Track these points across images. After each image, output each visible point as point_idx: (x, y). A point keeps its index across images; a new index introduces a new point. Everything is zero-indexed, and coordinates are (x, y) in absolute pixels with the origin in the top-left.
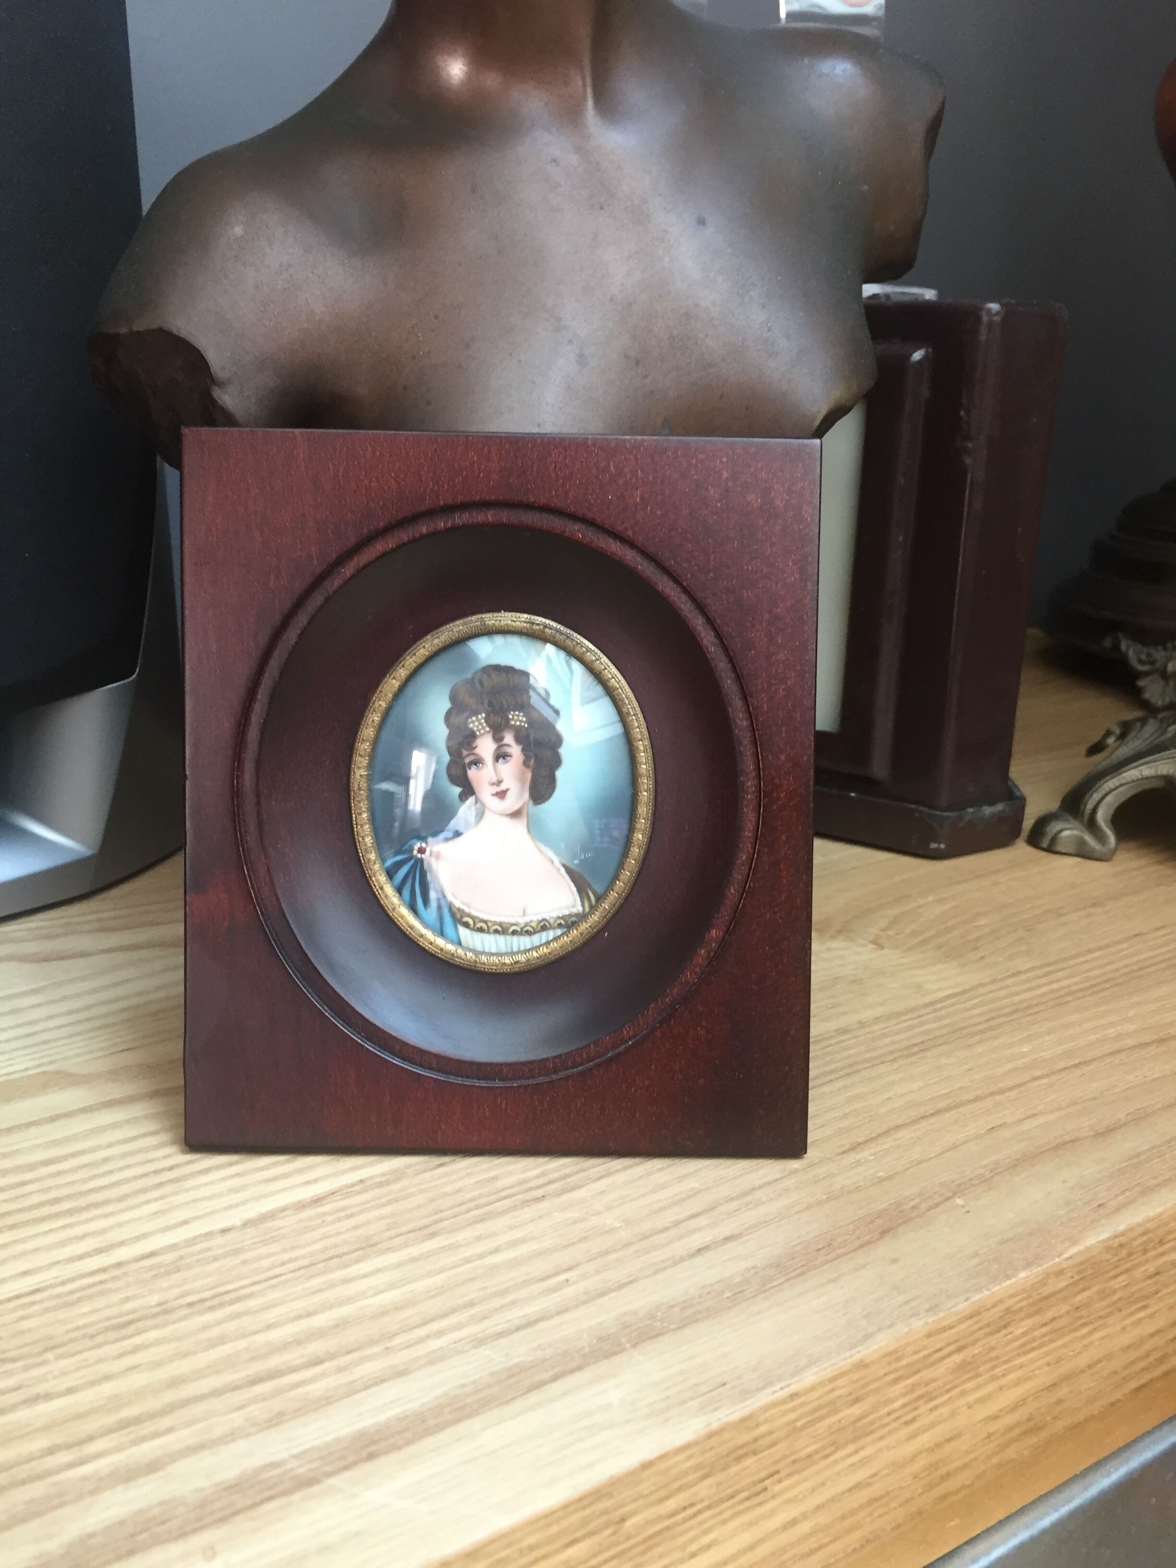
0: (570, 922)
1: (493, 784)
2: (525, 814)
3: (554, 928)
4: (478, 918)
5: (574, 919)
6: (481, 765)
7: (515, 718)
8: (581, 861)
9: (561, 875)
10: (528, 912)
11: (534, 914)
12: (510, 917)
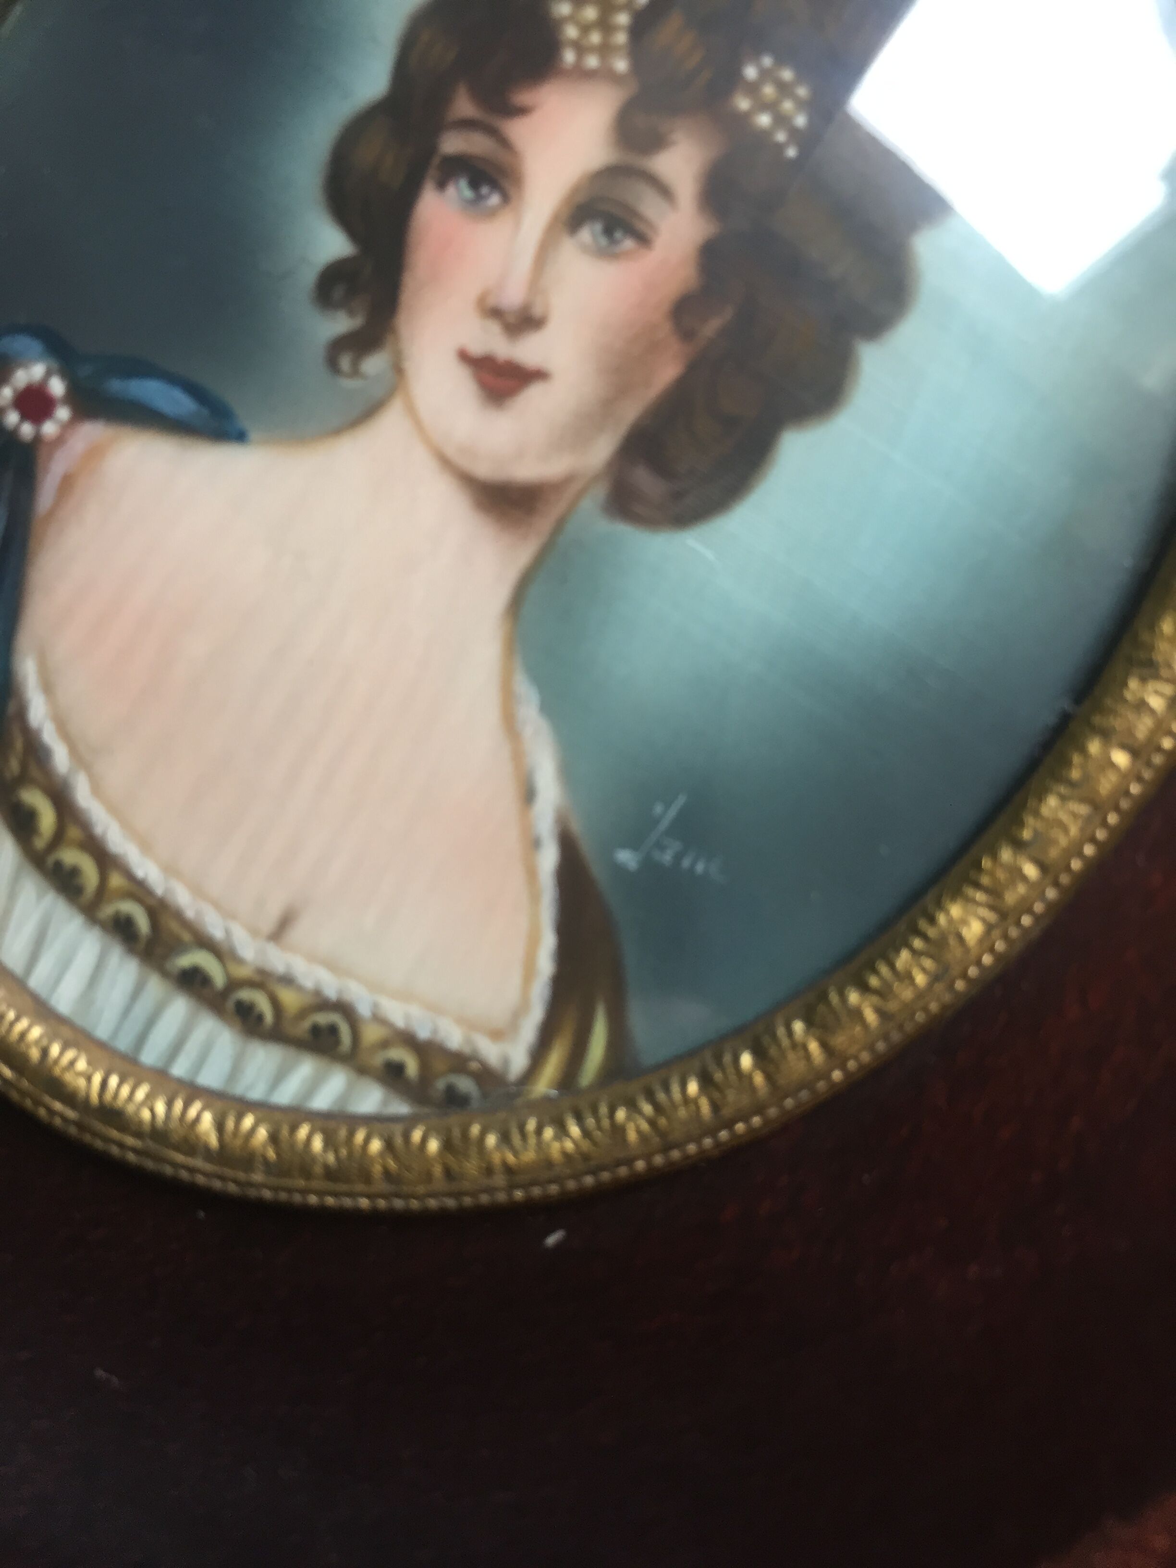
0: (440, 1085)
1: (495, 313)
2: (544, 524)
3: (362, 1071)
4: (85, 826)
5: (465, 1085)
6: (495, 199)
7: (769, 90)
8: (648, 865)
9: (531, 873)
10: (298, 933)
11: (313, 958)
12: (217, 905)
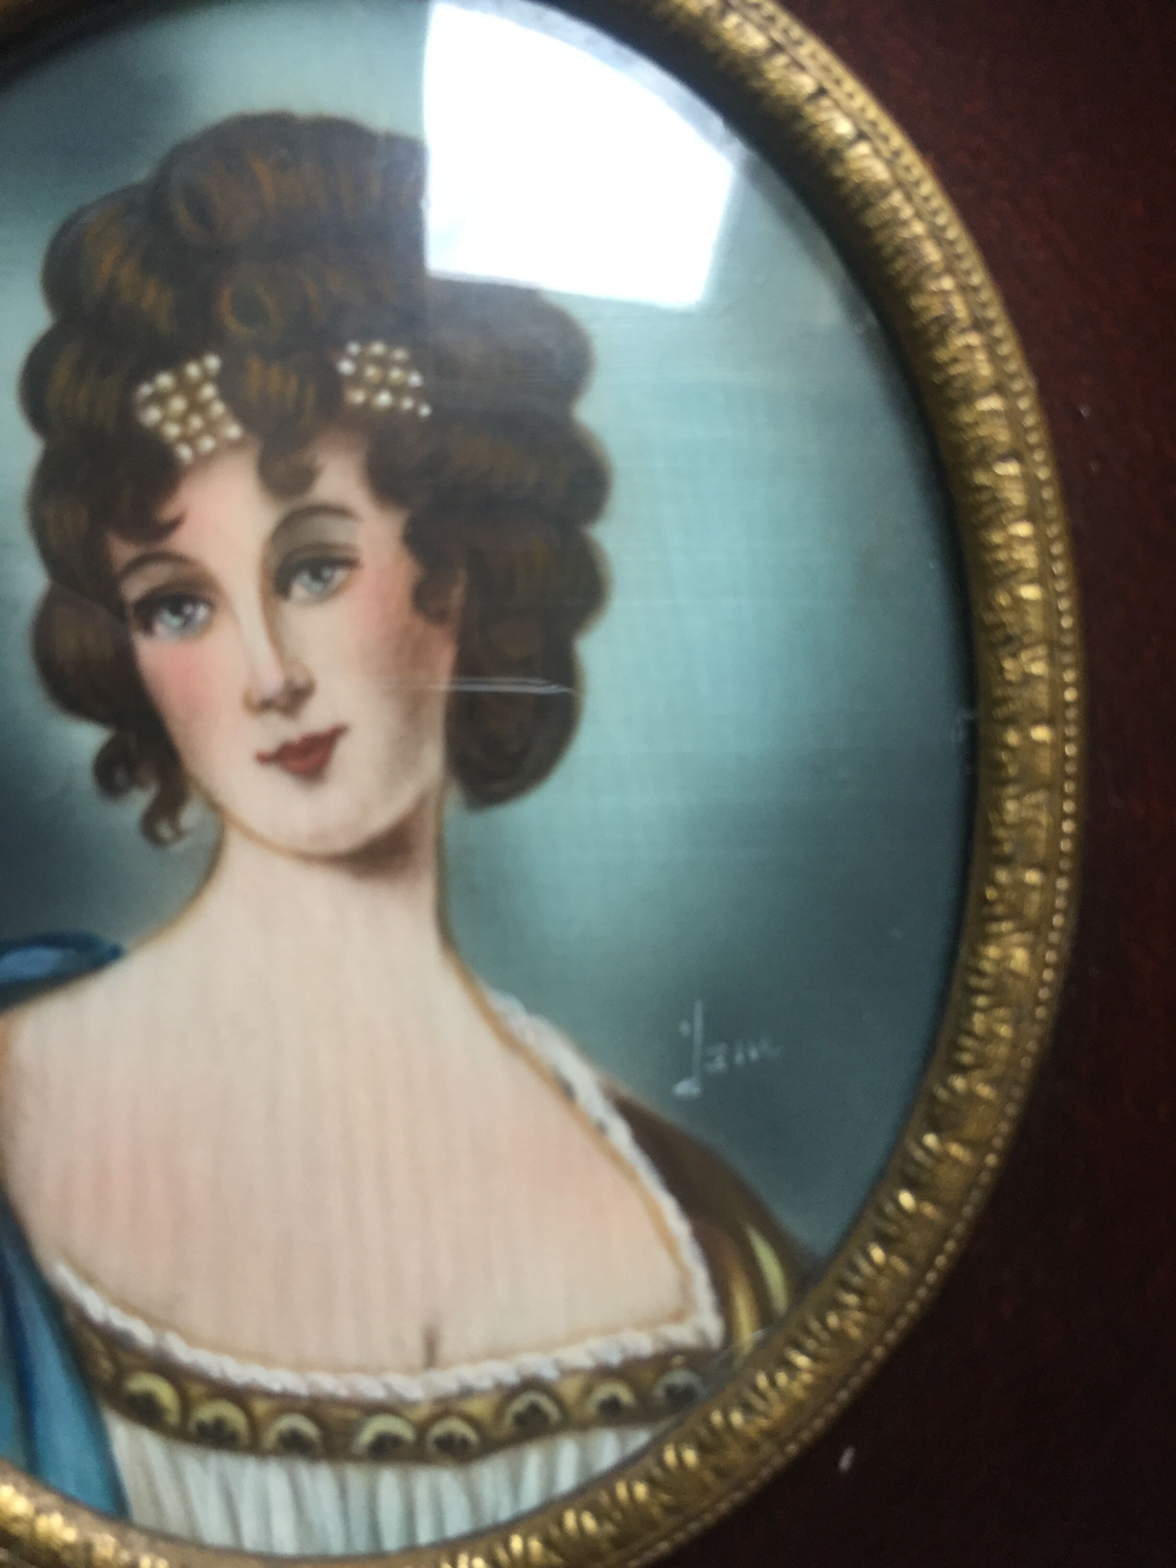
0: (659, 1392)
1: (266, 706)
2: (425, 853)
3: (584, 1426)
4: (201, 1377)
5: (680, 1378)
6: (202, 612)
7: (371, 372)
8: (708, 1081)
9: (614, 1157)
10: (448, 1347)
11: (474, 1359)
12: (362, 1369)
